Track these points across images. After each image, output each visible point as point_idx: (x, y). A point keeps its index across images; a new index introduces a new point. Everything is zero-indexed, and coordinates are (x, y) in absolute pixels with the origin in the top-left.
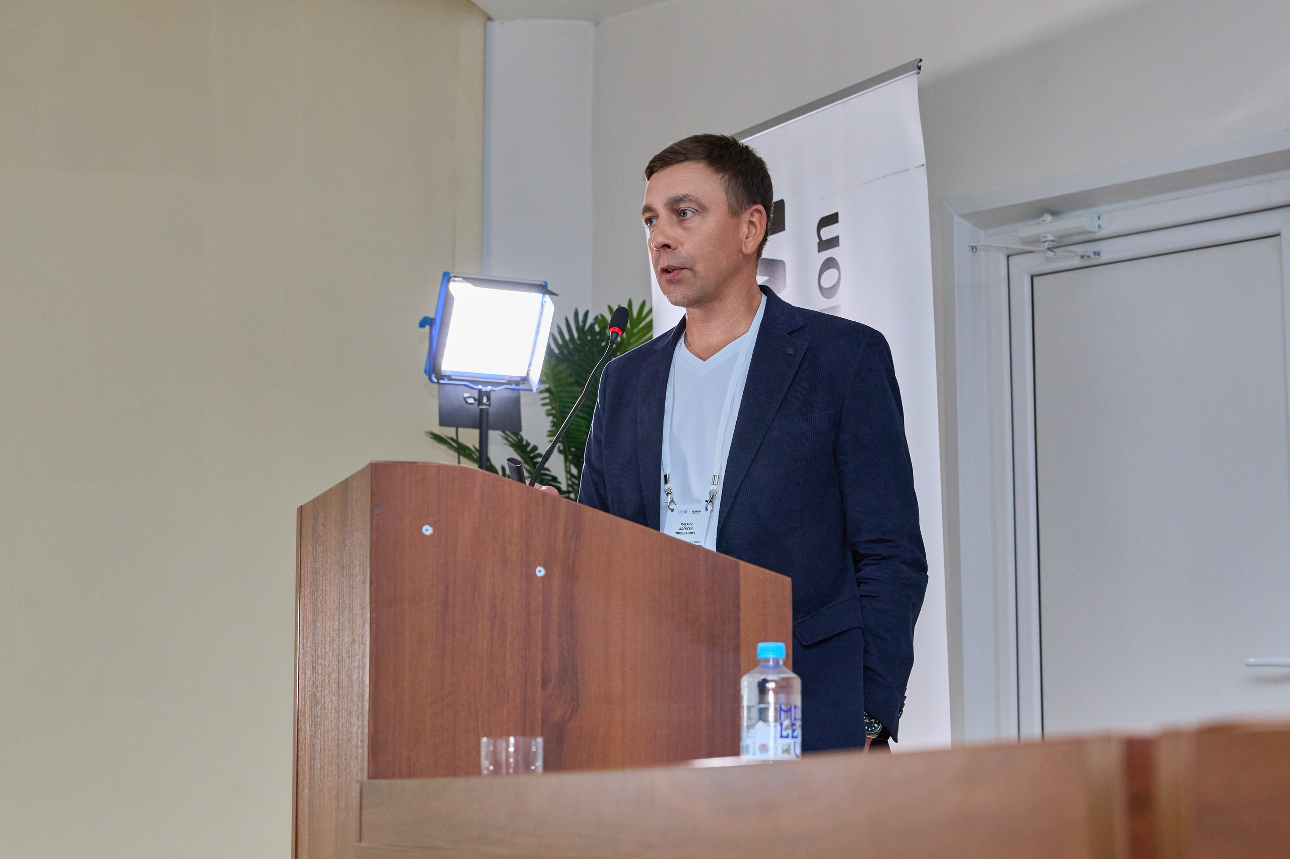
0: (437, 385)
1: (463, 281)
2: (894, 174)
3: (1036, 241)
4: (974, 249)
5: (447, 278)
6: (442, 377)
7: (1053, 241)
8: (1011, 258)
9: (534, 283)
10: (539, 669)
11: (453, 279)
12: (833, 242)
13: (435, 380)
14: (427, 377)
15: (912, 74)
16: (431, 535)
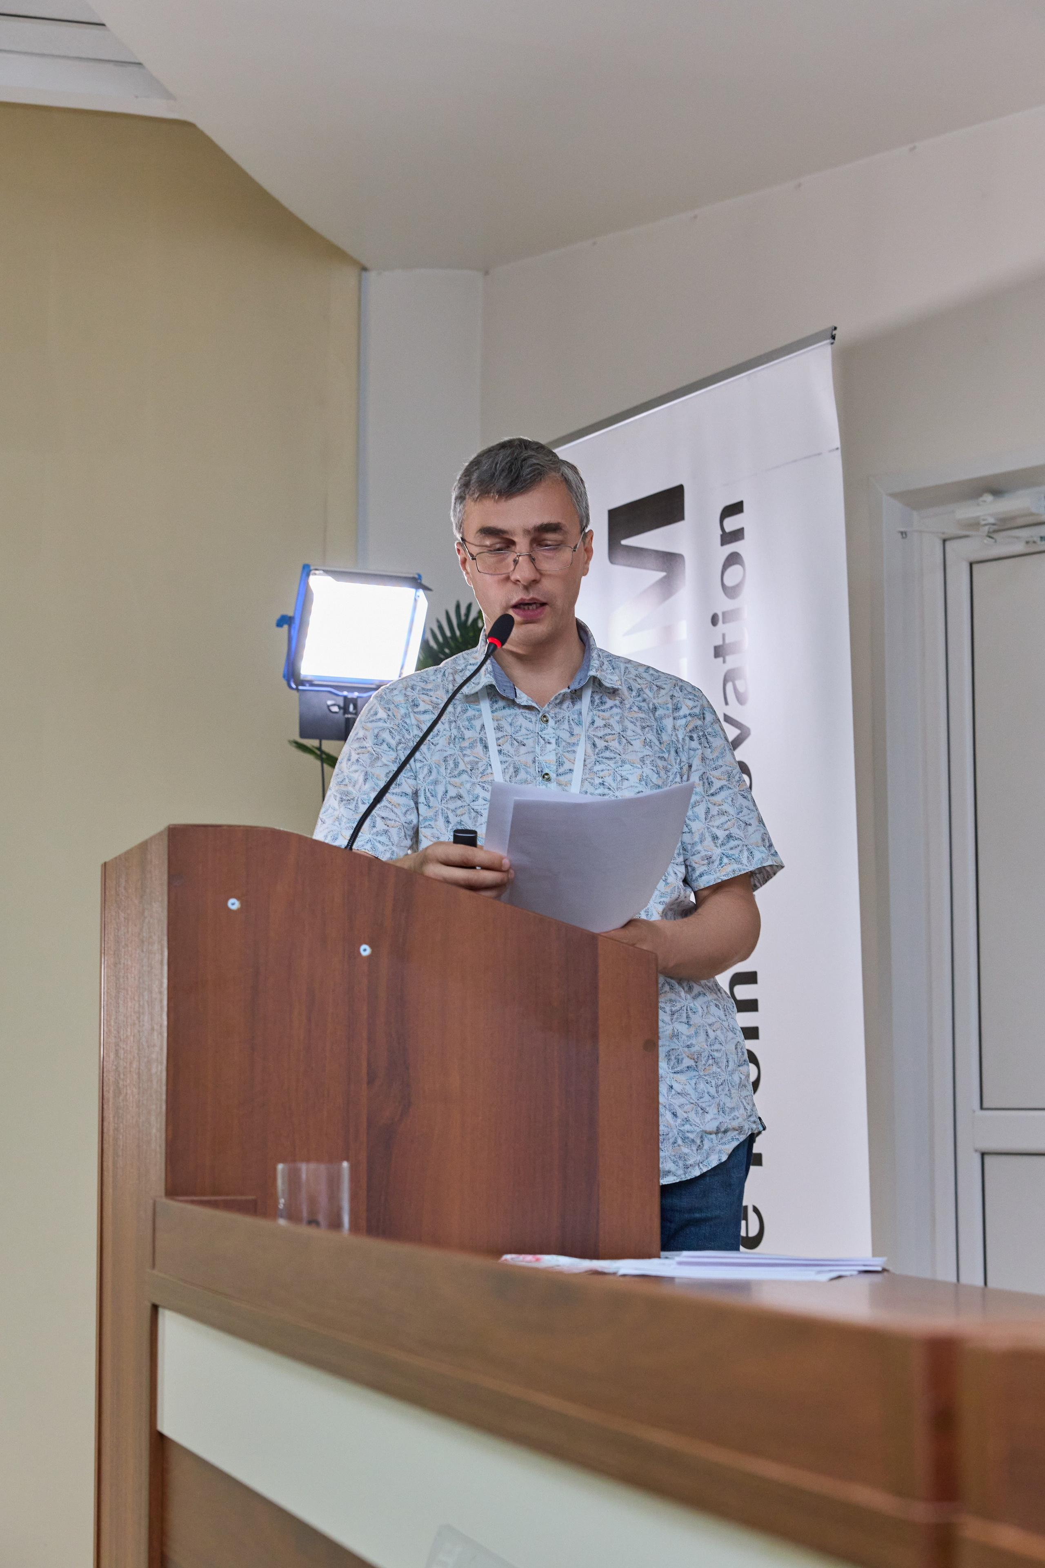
0: (295, 692)
1: (325, 574)
2: (805, 458)
3: (975, 524)
4: (904, 534)
5: (307, 570)
6: (303, 683)
7: (994, 524)
8: (948, 544)
9: (407, 575)
10: (364, 1064)
11: (313, 572)
12: (737, 535)
13: (294, 686)
14: (285, 683)
15: (824, 345)
16: (238, 909)
